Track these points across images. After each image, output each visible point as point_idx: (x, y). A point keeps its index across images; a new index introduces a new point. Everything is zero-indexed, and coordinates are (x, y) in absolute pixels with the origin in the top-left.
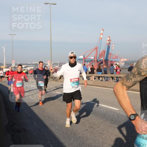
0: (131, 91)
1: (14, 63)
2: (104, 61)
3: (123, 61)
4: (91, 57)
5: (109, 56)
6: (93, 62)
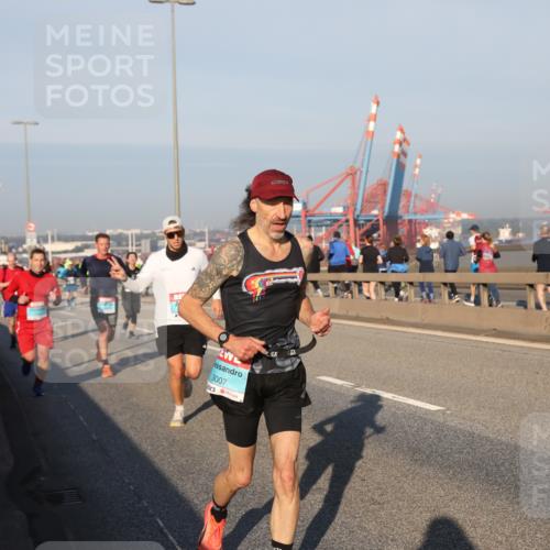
0: (487, 336)
1: (34, 235)
2: (381, 223)
3: (455, 221)
4: (333, 206)
5: (403, 202)
6: (341, 225)
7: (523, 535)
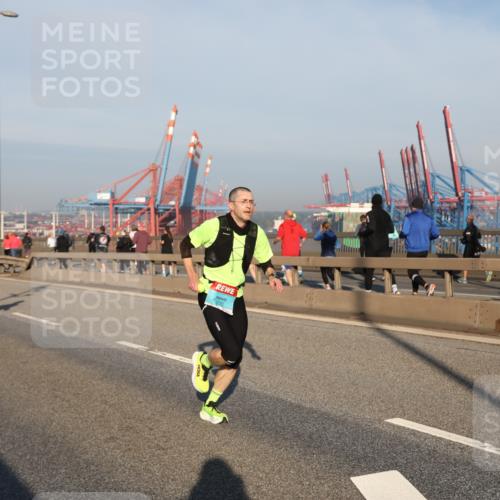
0: (260, 307)
2: (177, 212)
4: (137, 196)
5: (196, 195)
6: (143, 213)
7: (279, 471)
